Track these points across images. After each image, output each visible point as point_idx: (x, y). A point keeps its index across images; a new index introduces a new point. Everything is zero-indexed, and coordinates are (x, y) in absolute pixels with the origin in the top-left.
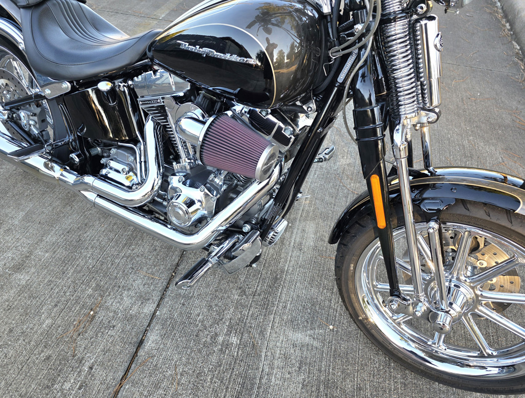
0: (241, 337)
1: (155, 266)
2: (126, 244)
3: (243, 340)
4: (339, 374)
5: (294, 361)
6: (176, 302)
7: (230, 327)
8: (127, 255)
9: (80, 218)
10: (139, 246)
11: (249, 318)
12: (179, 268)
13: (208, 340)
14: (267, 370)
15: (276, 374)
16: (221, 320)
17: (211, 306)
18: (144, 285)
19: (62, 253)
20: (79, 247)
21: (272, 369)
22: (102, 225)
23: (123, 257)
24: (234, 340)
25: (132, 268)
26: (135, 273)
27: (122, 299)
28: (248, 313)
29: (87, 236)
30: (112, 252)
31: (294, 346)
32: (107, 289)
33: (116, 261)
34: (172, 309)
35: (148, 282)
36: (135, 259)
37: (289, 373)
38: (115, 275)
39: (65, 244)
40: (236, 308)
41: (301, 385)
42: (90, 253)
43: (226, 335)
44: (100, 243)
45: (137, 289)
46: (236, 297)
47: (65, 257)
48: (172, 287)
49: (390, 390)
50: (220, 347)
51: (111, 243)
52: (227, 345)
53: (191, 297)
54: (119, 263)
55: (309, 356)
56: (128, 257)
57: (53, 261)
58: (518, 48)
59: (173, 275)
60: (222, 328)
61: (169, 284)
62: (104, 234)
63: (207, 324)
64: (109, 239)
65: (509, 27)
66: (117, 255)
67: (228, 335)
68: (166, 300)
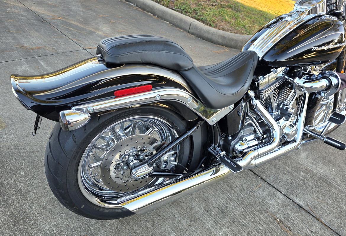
0: (301, 171)
1: (252, 182)
2: (231, 188)
3: (303, 171)
5: (314, 162)
6: (278, 184)
7: (296, 172)
8: (239, 190)
9: (197, 201)
11: (292, 164)
12: (257, 173)
13: (301, 182)
14: (317, 171)
15: (319, 170)
16: (291, 173)
17: (283, 173)
18: (264, 191)
19: (226, 221)
20: (224, 210)
21: (317, 169)
22: (210, 192)
23: (240, 192)
24: (303, 174)
25: (250, 192)
26: (254, 192)
27: (271, 204)
29: (216, 203)
30: (235, 196)
31: (307, 158)
32: (262, 208)
35: (262, 189)
36: (244, 188)
37: (319, 166)
38: (253, 201)
39: (219, 217)
40: (286, 165)
41: (324, 166)
42: (231, 206)
44: (225, 199)
45: (266, 195)
46: (280, 163)
47: (230, 220)
48: (268, 180)
50: (305, 180)
51: (227, 194)
52: (305, 177)
53: (276, 177)
54: (244, 196)
55: (312, 157)
57: (231, 227)
58: (168, 23)
59: (261, 178)
60: (296, 174)
61: (266, 181)
62: (217, 194)
63: (292, 178)
64: (223, 194)
65: (152, 15)
66: (238, 194)
67: (300, 174)
68: (276, 187)
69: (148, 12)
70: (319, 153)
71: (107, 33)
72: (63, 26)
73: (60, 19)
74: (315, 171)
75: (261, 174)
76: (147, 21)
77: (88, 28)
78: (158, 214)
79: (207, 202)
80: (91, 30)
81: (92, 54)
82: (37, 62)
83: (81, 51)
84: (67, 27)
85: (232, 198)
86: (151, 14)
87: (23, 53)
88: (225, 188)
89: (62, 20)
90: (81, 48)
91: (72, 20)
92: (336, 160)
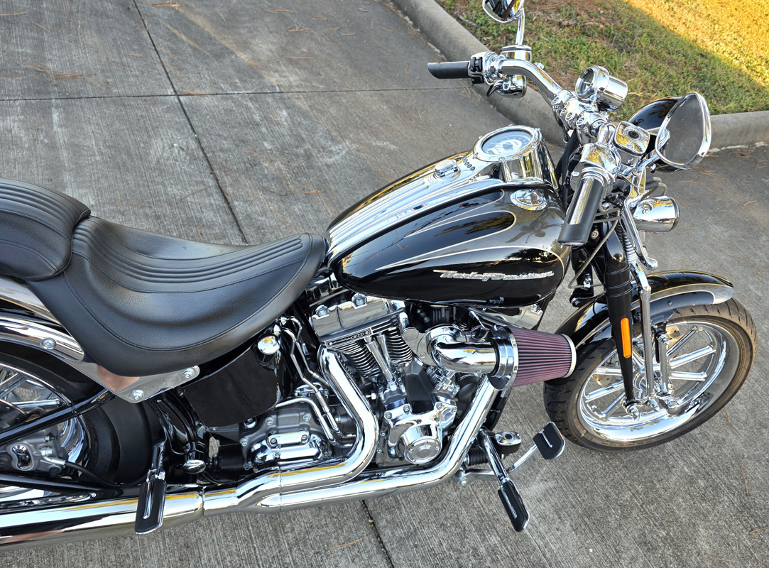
0: (497, 531)
1: (341, 529)
2: (275, 530)
3: (500, 533)
4: (586, 496)
5: (551, 516)
6: (407, 550)
7: (479, 529)
8: (292, 541)
9: (164, 544)
10: (294, 520)
11: (485, 506)
12: (370, 508)
13: (474, 561)
14: (542, 543)
15: (550, 540)
16: (465, 530)
17: (442, 524)
18: (353, 561)
21: (543, 538)
22: (214, 529)
23: (290, 549)
24: (494, 540)
25: (317, 553)
26: (327, 556)
28: (479, 501)
29: (209, 561)
30: (269, 554)
31: (539, 501)
33: (288, 561)
34: (410, 561)
35: (354, 554)
36: (309, 539)
37: (558, 529)
40: (466, 505)
41: (573, 532)
43: (483, 541)
44: (238, 556)
46: (455, 494)
48: (386, 534)
49: (623, 480)
50: (489, 558)
51: (253, 543)
52: (493, 551)
53: (415, 531)
54: (294, 561)
55: (556, 500)
56: (297, 544)
58: (438, 51)
59: (373, 523)
60: (474, 537)
61: (379, 536)
62: (229, 538)
63: (457, 545)
64: (245, 540)
65: (411, 23)
66: (280, 552)
67: (484, 540)
68: (394, 557)
69: (405, 14)
70: (587, 493)
71: (259, 60)
72: (169, 26)
73: (173, 8)
74: (533, 542)
75: (379, 514)
76: (387, 39)
77: (225, 39)
78: (52, 551)
79: (189, 553)
80: (227, 46)
81: (186, 109)
82: (46, 113)
83: (168, 98)
84: (175, 31)
85: (259, 557)
86: (411, 20)
87: (31, 85)
88: (258, 527)
89: (177, 12)
90: (170, 91)
91: (199, 14)
92: (620, 525)
